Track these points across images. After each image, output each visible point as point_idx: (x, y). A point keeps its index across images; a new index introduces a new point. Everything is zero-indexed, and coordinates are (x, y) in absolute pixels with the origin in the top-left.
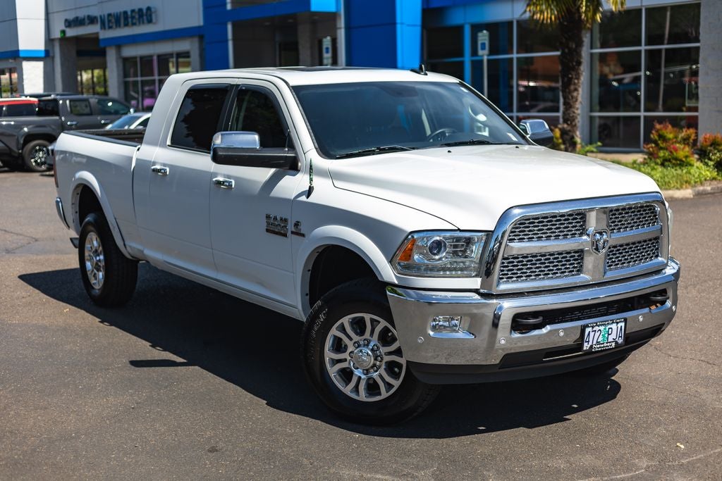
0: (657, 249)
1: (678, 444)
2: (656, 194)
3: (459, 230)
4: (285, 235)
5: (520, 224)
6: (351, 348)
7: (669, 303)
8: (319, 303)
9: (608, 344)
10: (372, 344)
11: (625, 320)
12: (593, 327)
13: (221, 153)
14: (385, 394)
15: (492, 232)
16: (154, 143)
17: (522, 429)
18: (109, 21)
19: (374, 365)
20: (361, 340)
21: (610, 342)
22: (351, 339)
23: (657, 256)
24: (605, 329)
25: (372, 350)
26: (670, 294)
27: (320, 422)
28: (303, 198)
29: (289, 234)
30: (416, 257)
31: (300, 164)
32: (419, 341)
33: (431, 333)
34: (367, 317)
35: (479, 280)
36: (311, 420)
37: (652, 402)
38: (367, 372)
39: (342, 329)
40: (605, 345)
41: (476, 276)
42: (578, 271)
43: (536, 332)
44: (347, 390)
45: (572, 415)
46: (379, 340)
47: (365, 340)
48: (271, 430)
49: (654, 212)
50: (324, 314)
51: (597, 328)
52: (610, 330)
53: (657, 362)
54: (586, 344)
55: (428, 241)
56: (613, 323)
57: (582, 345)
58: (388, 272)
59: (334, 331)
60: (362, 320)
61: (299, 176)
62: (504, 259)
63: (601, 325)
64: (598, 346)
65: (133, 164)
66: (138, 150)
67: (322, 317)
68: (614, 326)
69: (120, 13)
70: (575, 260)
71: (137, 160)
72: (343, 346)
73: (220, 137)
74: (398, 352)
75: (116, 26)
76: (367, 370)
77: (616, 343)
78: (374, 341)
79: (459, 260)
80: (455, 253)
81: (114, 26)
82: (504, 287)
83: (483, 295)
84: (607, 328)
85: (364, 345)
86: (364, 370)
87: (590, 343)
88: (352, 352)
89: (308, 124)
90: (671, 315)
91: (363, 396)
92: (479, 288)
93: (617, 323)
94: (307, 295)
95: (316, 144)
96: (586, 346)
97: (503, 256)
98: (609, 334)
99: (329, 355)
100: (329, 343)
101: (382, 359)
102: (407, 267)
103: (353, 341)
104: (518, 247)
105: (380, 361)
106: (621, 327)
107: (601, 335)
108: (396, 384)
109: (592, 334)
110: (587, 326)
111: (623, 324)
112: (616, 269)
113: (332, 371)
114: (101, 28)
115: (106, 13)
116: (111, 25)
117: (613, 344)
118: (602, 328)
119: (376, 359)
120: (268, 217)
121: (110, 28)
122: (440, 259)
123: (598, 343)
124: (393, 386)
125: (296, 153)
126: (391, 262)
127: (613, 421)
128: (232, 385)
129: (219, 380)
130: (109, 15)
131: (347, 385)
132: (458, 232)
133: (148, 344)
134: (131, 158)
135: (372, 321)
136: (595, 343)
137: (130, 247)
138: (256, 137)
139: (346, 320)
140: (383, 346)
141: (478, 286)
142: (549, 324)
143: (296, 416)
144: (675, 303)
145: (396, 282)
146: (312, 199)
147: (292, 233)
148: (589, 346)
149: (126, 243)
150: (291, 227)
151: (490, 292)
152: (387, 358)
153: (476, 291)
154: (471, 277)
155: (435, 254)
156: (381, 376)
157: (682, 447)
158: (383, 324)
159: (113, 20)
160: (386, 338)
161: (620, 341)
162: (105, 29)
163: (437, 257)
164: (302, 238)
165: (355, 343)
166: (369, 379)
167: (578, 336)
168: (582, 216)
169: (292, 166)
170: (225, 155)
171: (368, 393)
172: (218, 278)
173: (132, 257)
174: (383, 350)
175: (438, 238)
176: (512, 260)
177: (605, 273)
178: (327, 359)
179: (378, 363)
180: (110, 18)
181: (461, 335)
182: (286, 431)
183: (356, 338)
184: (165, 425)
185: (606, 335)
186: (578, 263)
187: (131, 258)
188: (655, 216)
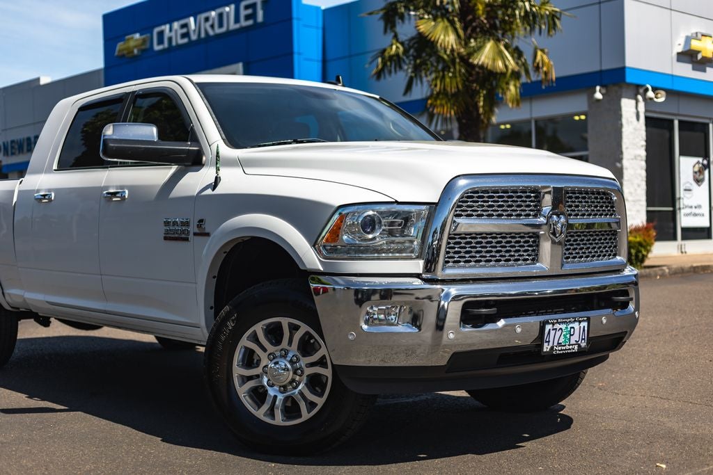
0: (615, 247)
1: (658, 464)
2: (613, 181)
3: (397, 202)
4: (187, 239)
5: (468, 197)
6: (265, 361)
7: (632, 306)
8: (227, 308)
9: (571, 347)
10: (290, 355)
11: (588, 320)
12: (553, 324)
13: (112, 145)
14: (306, 415)
15: (436, 204)
16: (38, 171)
17: (470, 456)
18: (12, 147)
19: (293, 380)
20: (276, 351)
21: (572, 345)
22: (265, 350)
23: (615, 255)
24: (567, 328)
25: (291, 362)
26: (632, 295)
27: (226, 455)
28: (209, 192)
29: (191, 236)
30: (345, 237)
31: (204, 158)
32: (350, 337)
33: (365, 327)
34: (285, 322)
35: (421, 263)
36: (215, 452)
37: (613, 431)
38: (284, 389)
39: (254, 338)
40: (567, 347)
41: (417, 258)
42: (533, 260)
43: (489, 327)
44: (261, 413)
45: (526, 443)
46: (298, 349)
47: (282, 350)
48: (166, 462)
49: (611, 202)
50: (233, 320)
51: (557, 326)
52: (572, 330)
53: (605, 399)
54: (546, 345)
55: (359, 216)
56: (575, 321)
57: (541, 346)
58: (310, 258)
59: (245, 342)
60: (279, 326)
61: (204, 171)
62: (450, 238)
63: (563, 323)
64: (560, 348)
65: (15, 199)
66: (21, 182)
67: (230, 325)
68: (576, 325)
69: (24, 139)
70: (529, 246)
71: (19, 192)
72: (255, 361)
73: (111, 127)
74: (322, 362)
75: (19, 153)
76: (285, 387)
77: (579, 346)
78: (294, 351)
79: (397, 239)
80: (391, 233)
81: (17, 152)
82: (451, 272)
83: (427, 281)
84: (569, 327)
85: (281, 356)
86: (280, 387)
87: (551, 344)
88: (266, 366)
89: (214, 116)
90: (634, 322)
91: (279, 420)
92: (421, 272)
93: (580, 322)
94: (211, 308)
95: (223, 136)
96: (546, 348)
97: (449, 234)
98: (571, 335)
99: (238, 371)
100: (238, 356)
101: (302, 372)
102: (334, 250)
103: (268, 353)
104: (467, 224)
105: (300, 376)
106: (584, 327)
107: (562, 337)
108: (320, 401)
109: (552, 333)
110: (547, 322)
111: (585, 324)
112: (573, 262)
113: (242, 391)
114: (4, 155)
115: (9, 140)
116: (14, 151)
117: (576, 347)
118: (563, 326)
119: (295, 373)
120: (167, 223)
121: (13, 154)
122: (374, 238)
123: (559, 344)
124: (316, 405)
125: (200, 146)
126: (314, 245)
127: (574, 446)
128: (120, 426)
129: (104, 422)
130: (12, 142)
131: (259, 407)
132: (395, 205)
133: (24, 396)
134: (13, 192)
135: (290, 325)
136: (556, 344)
137: (9, 294)
138: (155, 130)
139: (259, 328)
140: (304, 356)
141: (420, 270)
142: (503, 318)
143: (198, 450)
144: (637, 308)
145: (322, 269)
146: (219, 190)
147: (195, 234)
148: (549, 347)
149: (5, 291)
150: (193, 228)
151: (434, 277)
152: (309, 371)
153: (418, 276)
154: (411, 258)
155: (369, 233)
156: (301, 393)
157: (664, 466)
158: (304, 328)
159: (16, 147)
160: (307, 347)
161: (583, 344)
162: (8, 155)
163: (370, 236)
164: (206, 238)
165: (270, 354)
166: (286, 399)
167: (536, 334)
168: (537, 194)
169: (195, 161)
170: (116, 147)
171: (285, 416)
172: (107, 309)
173: (12, 307)
174: (304, 361)
175: (371, 213)
176: (459, 240)
177: (562, 265)
178: (235, 375)
179: (297, 378)
180: (13, 144)
181: (401, 328)
182: (185, 463)
183: (270, 348)
184: (33, 461)
185: (568, 336)
186: (533, 251)
187: (10, 309)
188: (612, 207)
